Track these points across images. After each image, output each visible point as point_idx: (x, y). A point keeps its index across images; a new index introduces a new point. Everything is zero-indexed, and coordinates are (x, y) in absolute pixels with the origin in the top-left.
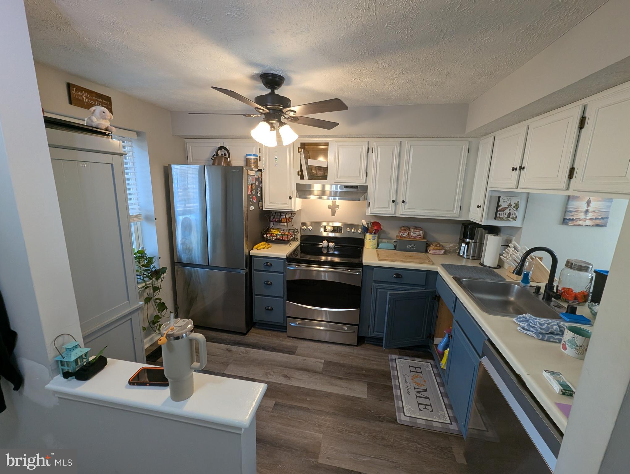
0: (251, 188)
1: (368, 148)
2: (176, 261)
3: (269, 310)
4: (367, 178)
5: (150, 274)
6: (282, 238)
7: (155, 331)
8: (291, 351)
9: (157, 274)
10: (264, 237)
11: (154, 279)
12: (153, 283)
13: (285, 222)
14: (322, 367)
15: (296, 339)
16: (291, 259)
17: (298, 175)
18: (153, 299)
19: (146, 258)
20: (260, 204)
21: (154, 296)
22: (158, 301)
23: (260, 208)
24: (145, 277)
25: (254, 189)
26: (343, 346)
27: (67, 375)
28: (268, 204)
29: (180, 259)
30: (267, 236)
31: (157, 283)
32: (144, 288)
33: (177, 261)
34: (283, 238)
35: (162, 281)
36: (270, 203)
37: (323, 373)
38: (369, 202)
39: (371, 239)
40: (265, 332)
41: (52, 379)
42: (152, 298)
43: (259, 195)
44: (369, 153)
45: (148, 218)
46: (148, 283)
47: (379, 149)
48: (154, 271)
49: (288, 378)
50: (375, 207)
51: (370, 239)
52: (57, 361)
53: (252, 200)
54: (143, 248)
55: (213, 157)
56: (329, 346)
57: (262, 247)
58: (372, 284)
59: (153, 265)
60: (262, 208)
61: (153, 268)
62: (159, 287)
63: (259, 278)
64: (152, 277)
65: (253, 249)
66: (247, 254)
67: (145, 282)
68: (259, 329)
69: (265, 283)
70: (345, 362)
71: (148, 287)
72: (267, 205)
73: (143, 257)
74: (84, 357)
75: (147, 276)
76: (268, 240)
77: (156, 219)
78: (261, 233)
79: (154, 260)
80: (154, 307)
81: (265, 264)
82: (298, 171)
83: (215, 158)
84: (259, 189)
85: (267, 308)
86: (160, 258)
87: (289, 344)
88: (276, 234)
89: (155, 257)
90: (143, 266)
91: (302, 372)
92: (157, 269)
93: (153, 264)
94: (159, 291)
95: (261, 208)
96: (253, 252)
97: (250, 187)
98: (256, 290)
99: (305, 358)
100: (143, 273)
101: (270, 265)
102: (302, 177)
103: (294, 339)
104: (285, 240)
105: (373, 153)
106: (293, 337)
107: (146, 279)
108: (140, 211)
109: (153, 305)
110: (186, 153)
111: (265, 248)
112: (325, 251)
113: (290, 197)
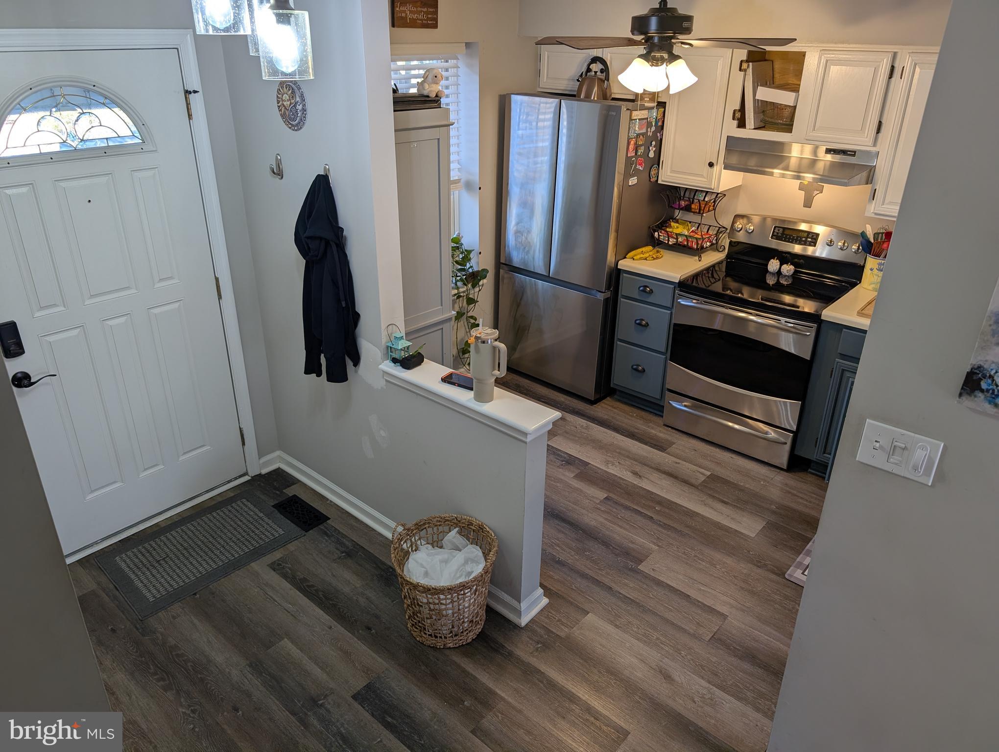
0: (636, 144)
1: (893, 68)
2: (502, 261)
3: (639, 371)
4: (880, 135)
5: (464, 277)
6: (686, 243)
7: (464, 365)
8: (660, 446)
9: (474, 278)
10: (653, 236)
11: (470, 286)
12: (468, 292)
13: (698, 211)
14: (703, 480)
15: (676, 432)
16: (686, 286)
17: (734, 119)
18: (465, 316)
19: (461, 250)
20: (653, 173)
21: (467, 312)
22: (472, 321)
23: (651, 180)
24: (458, 281)
25: (641, 145)
26: (759, 464)
27: (395, 361)
28: (669, 174)
29: (509, 258)
30: (659, 235)
31: (474, 293)
32: (456, 297)
33: (504, 262)
34: (688, 244)
35: (480, 291)
36: (673, 171)
37: (700, 488)
38: (876, 189)
39: (875, 270)
40: (627, 408)
41: (383, 362)
42: (464, 313)
43: (651, 155)
44: (893, 79)
45: (469, 186)
46: (461, 290)
47: (918, 70)
48: (471, 273)
49: (638, 477)
50: (887, 201)
51: (872, 270)
52: (387, 347)
53: (636, 166)
54: (459, 235)
55: (581, 75)
56: (731, 457)
57: (642, 256)
58: (835, 360)
59: (470, 264)
60: (657, 180)
61: (469, 268)
62: (476, 300)
63: (628, 311)
64: (467, 282)
65: (625, 258)
66: (613, 265)
67: (458, 288)
68: (619, 401)
69: (638, 322)
70: (747, 486)
71: (461, 296)
72: (667, 176)
73: (458, 249)
74: (406, 349)
75: (461, 280)
76: (660, 244)
77: (480, 188)
78: (649, 227)
79: (471, 256)
80: (466, 329)
81: (641, 288)
82: (735, 111)
83: (584, 80)
84: (654, 143)
85: (635, 367)
86: (480, 253)
87: (661, 435)
88: (677, 234)
89: (474, 250)
90: (457, 262)
91: (664, 476)
92: (475, 270)
93: (470, 261)
94: (475, 305)
95: (653, 180)
96: (624, 264)
97: (632, 143)
98: (620, 333)
99: (678, 461)
100: (456, 274)
101: (650, 291)
102: (742, 124)
103: (674, 431)
104: (691, 248)
105: (901, 78)
106: (672, 428)
107: (459, 284)
108: (460, 174)
109: (465, 326)
110: (539, 63)
111: (648, 259)
112: (771, 281)
113: (711, 162)
